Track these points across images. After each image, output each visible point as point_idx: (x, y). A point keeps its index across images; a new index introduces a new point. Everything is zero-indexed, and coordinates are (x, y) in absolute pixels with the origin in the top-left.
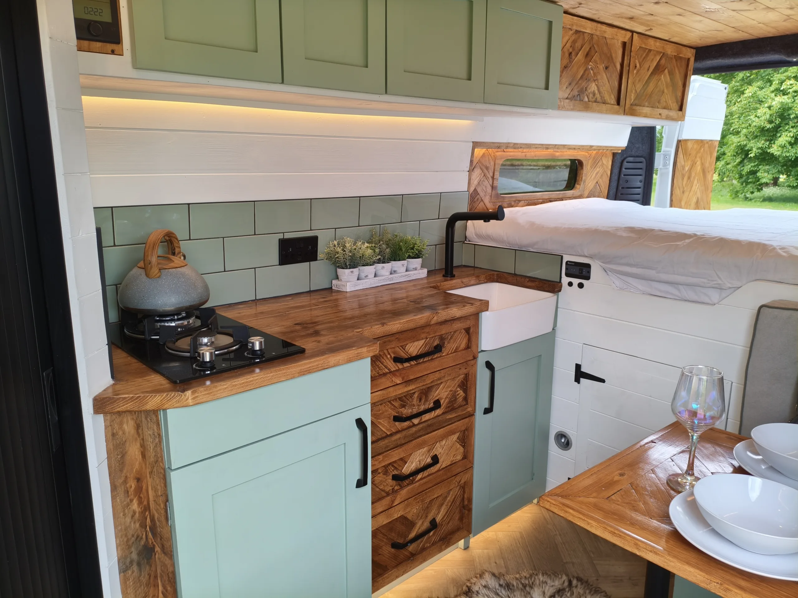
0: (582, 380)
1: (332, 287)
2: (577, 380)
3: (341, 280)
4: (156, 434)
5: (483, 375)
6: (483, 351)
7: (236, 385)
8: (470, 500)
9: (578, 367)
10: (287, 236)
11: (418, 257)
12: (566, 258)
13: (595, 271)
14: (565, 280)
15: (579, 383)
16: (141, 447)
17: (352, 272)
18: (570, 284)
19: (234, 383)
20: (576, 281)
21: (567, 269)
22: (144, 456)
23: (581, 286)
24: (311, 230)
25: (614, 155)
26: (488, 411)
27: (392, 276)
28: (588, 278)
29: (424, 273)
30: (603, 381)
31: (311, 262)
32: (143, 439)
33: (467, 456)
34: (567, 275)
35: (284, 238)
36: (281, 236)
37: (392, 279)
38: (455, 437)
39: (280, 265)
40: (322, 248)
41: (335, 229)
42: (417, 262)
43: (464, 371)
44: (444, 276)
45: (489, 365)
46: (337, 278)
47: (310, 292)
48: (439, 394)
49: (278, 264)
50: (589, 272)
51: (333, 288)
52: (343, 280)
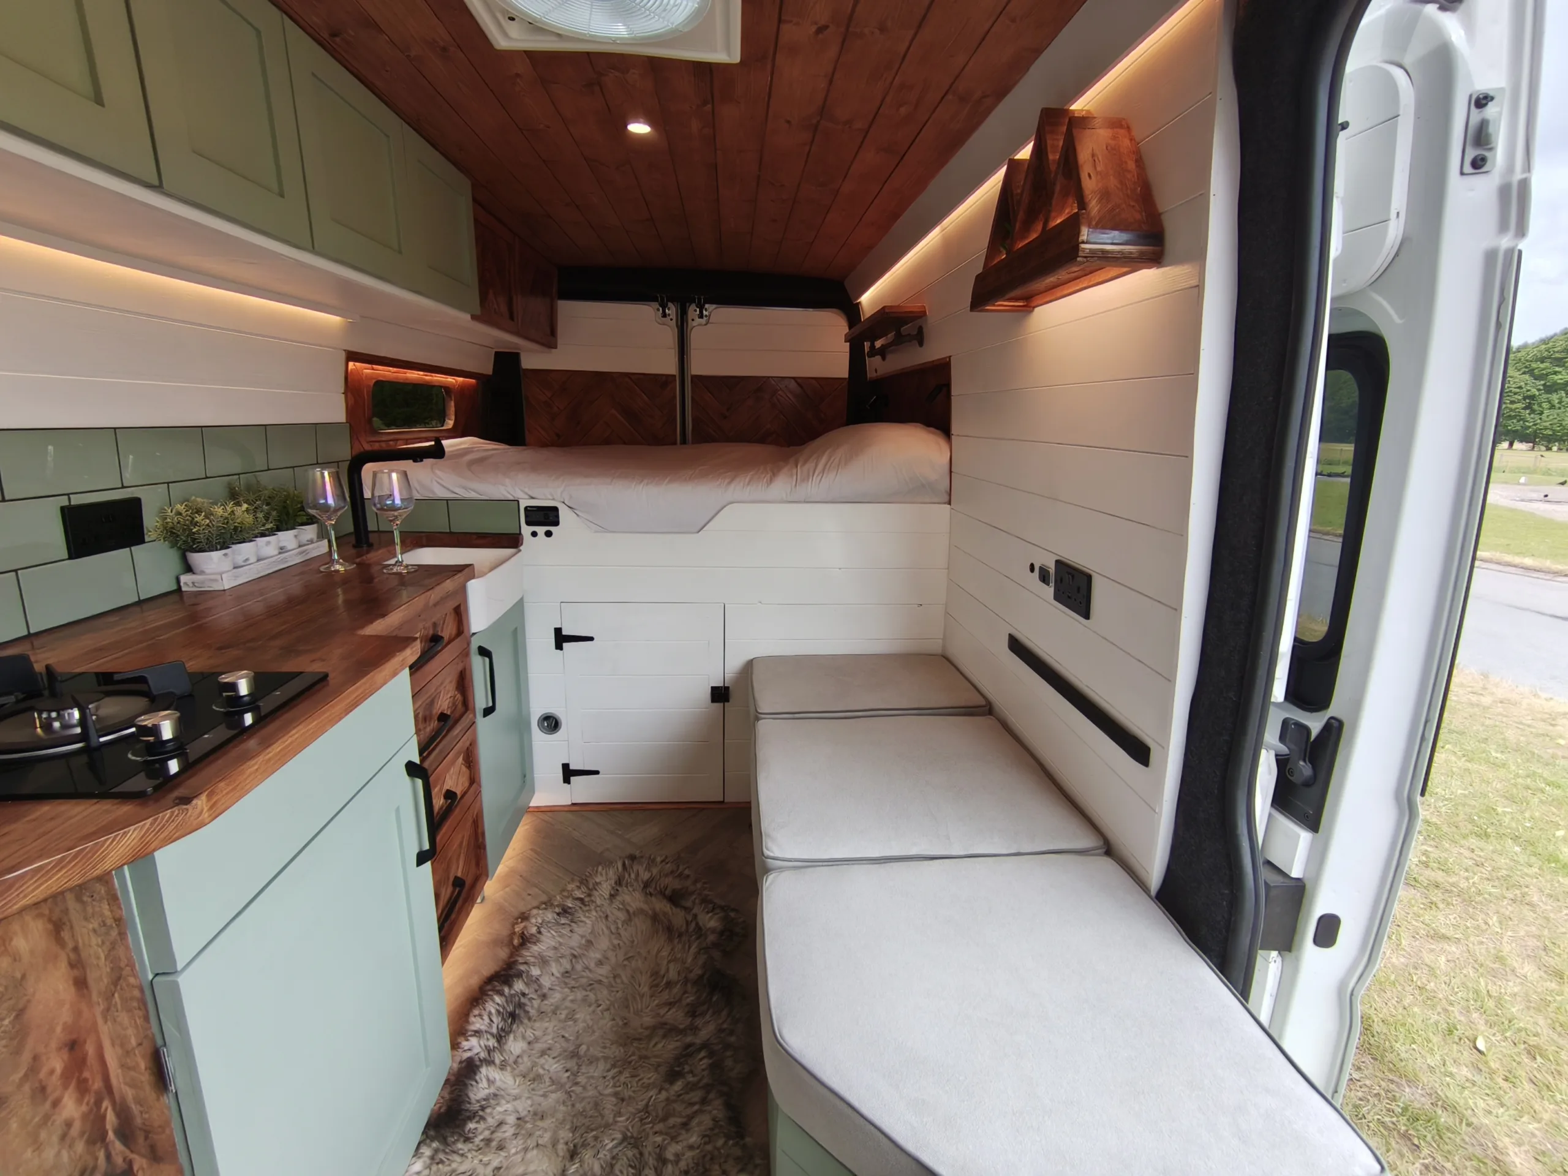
0: (565, 645)
1: (180, 587)
2: (559, 647)
3: (202, 573)
5: (478, 665)
6: (474, 634)
9: (558, 631)
10: (76, 500)
12: (523, 504)
13: (564, 514)
14: (526, 530)
15: (561, 649)
17: (224, 555)
18: (534, 534)
20: (541, 530)
21: (526, 516)
22: (81, 984)
23: (549, 534)
24: (123, 487)
26: (488, 711)
27: (280, 556)
28: (556, 523)
29: (323, 546)
30: (591, 639)
31: (133, 548)
32: (76, 949)
33: (474, 780)
34: (528, 523)
35: (70, 505)
36: (64, 501)
37: (284, 561)
38: (461, 759)
39: (70, 557)
40: (150, 520)
41: (168, 483)
42: (309, 532)
43: (460, 667)
44: (354, 546)
45: (484, 652)
46: (189, 569)
47: (140, 603)
48: (441, 706)
49: (67, 557)
50: (557, 516)
51: (184, 589)
52: (207, 571)
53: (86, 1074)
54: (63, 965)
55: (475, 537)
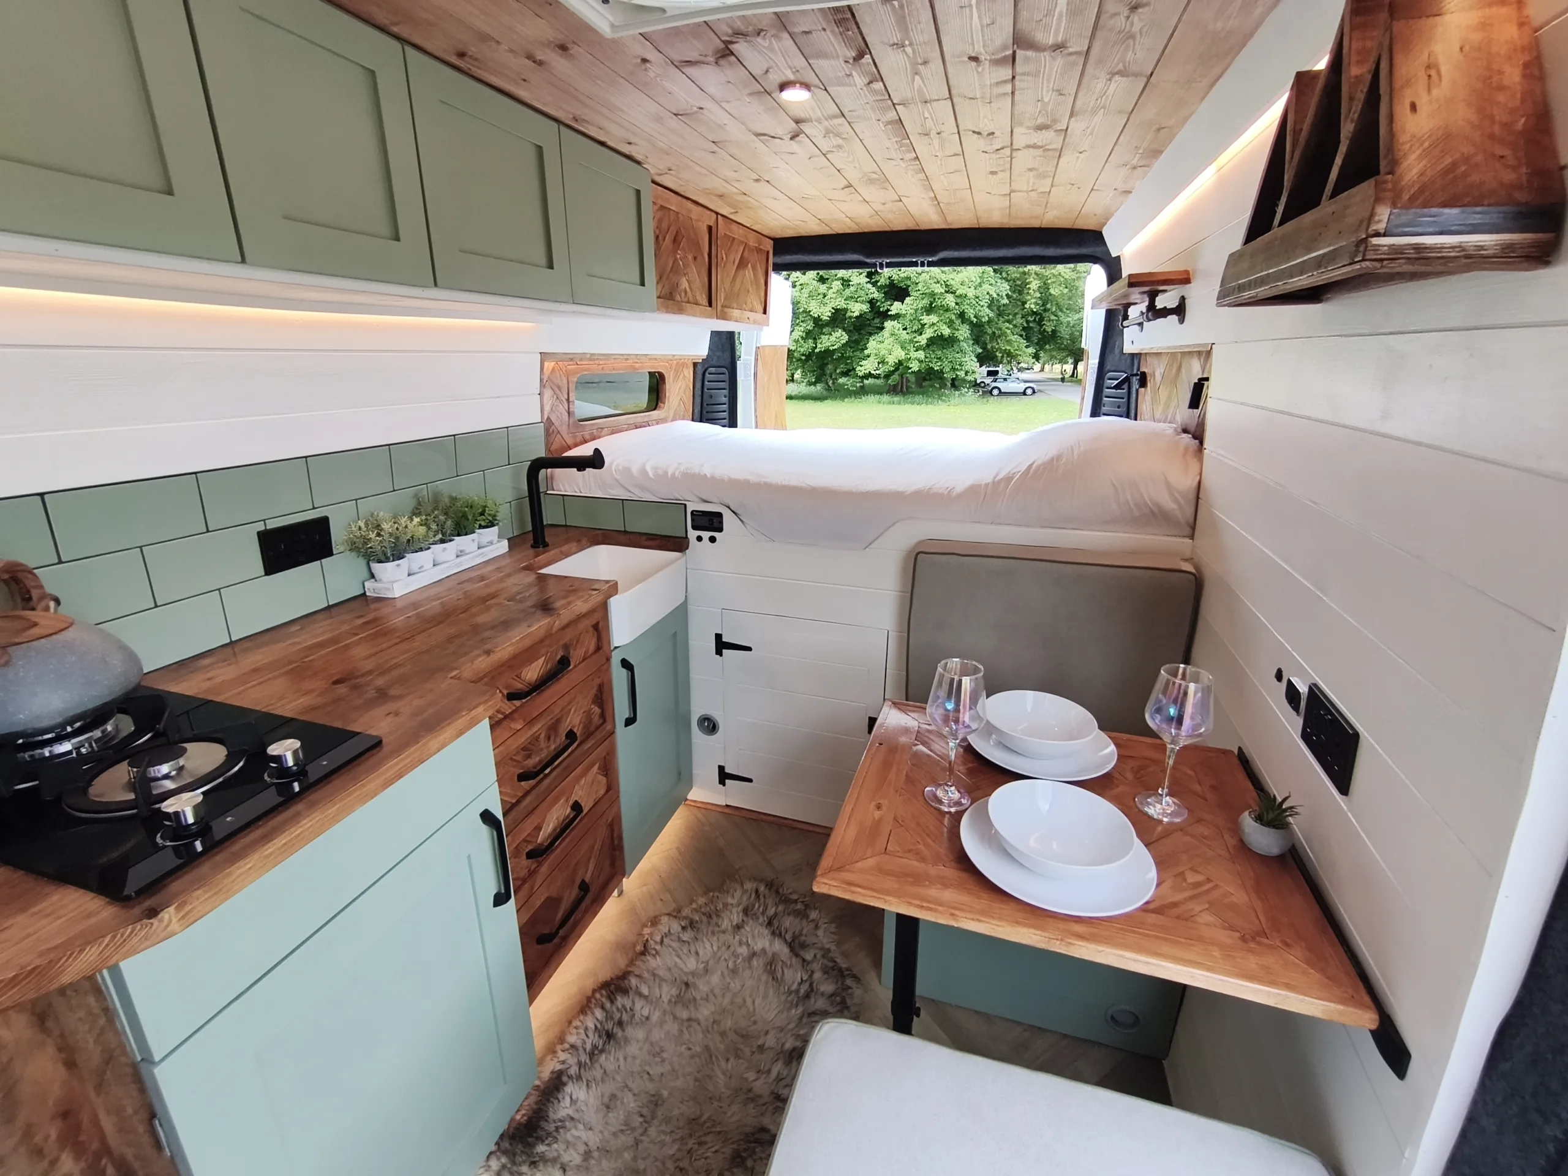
0: (724, 652)
1: (365, 593)
2: (719, 652)
3: (380, 580)
4: (96, 1011)
5: (619, 677)
6: (616, 648)
7: (270, 854)
8: (620, 838)
9: (718, 637)
10: (272, 524)
11: (493, 525)
12: (691, 507)
13: (728, 519)
14: (693, 534)
15: (721, 655)
16: (60, 1050)
17: (398, 565)
18: (699, 539)
19: (267, 853)
20: (706, 535)
21: (693, 520)
22: (70, 1065)
23: (713, 540)
24: (314, 508)
25: (695, 365)
26: (630, 722)
27: (459, 559)
28: (720, 530)
29: (503, 547)
30: (749, 649)
31: (323, 561)
32: (62, 1036)
33: (612, 787)
34: (694, 528)
35: (266, 529)
36: (261, 527)
37: (461, 564)
38: (595, 769)
39: (266, 574)
40: (338, 535)
41: (356, 500)
42: (492, 533)
43: (598, 681)
44: (532, 546)
45: (626, 664)
46: (373, 576)
47: (329, 608)
48: (570, 722)
49: (263, 574)
50: (721, 522)
51: (368, 594)
52: (384, 580)
53: (82, 1138)
54: (51, 1050)
55: (644, 538)
